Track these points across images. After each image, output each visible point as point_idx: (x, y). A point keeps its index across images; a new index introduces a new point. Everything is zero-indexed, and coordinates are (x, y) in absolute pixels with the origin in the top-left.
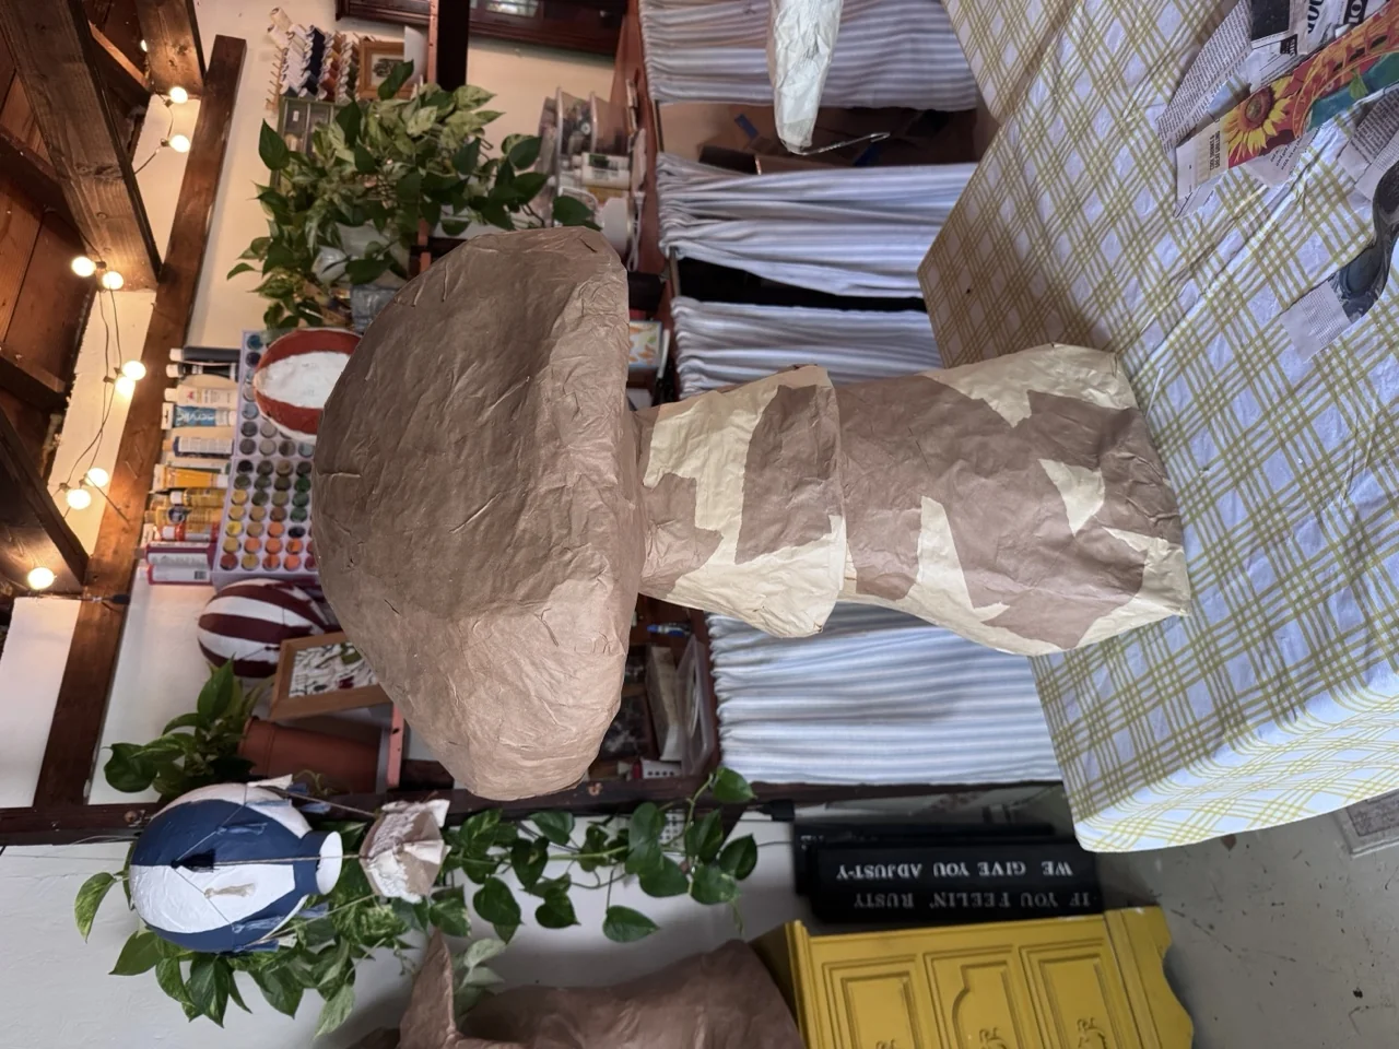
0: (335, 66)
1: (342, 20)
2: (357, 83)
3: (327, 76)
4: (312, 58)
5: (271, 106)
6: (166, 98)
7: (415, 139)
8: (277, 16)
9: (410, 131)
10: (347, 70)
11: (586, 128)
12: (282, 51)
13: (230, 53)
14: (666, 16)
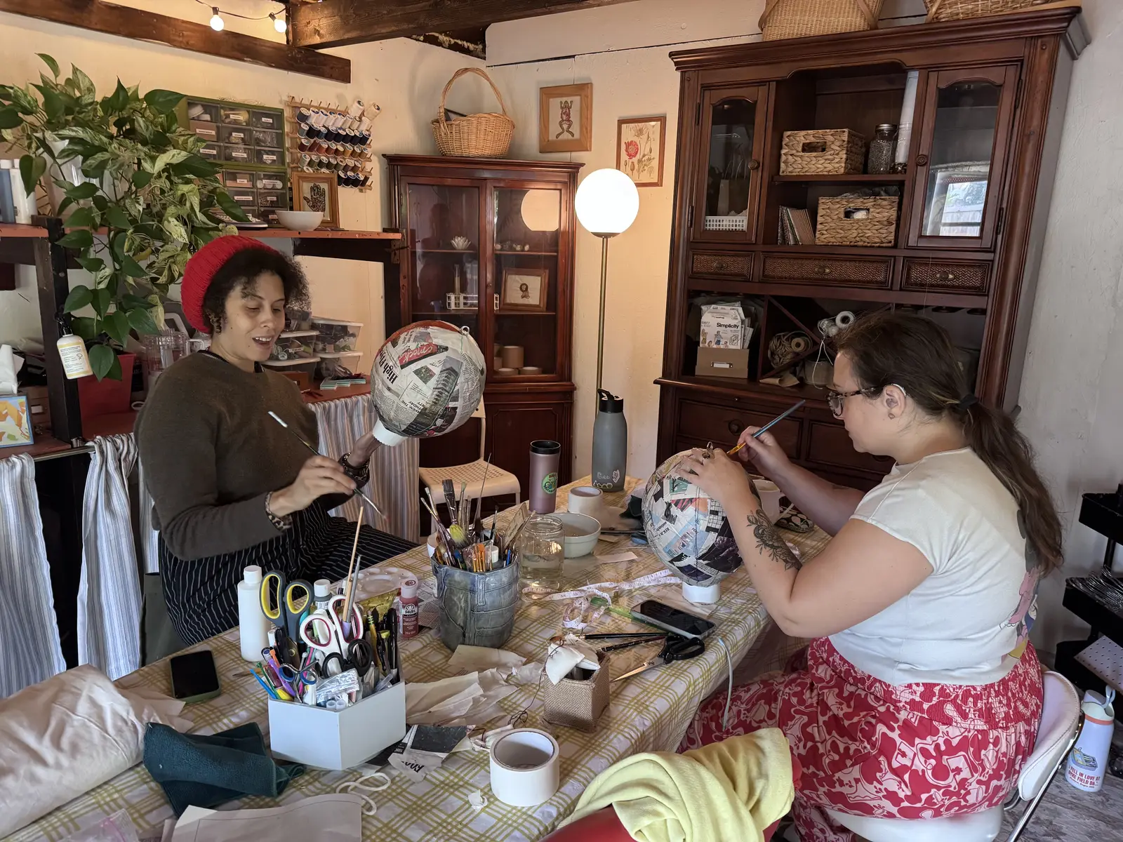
0: (335, 152)
1: (385, 159)
2: (324, 170)
3: (326, 146)
4: (340, 134)
5: (287, 100)
6: (279, 14)
8: (373, 109)
12: (343, 111)
13: (340, 71)
14: (358, 416)
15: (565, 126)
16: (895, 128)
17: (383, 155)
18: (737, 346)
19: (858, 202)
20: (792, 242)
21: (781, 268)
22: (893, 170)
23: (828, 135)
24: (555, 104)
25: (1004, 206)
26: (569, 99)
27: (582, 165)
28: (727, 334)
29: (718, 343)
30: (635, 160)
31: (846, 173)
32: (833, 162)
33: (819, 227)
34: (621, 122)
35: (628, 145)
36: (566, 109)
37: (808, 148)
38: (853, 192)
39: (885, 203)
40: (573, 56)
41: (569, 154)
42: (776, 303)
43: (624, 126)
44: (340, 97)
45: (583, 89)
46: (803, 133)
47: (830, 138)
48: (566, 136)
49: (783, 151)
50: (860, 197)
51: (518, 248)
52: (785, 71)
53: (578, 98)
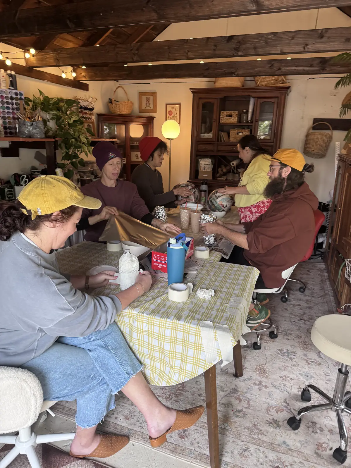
0: (86, 113)
1: (97, 115)
3: (84, 111)
4: (87, 108)
5: (75, 97)
6: (72, 71)
7: (79, 137)
8: (95, 99)
9: (81, 136)
10: (86, 117)
11: (85, 177)
12: (87, 100)
13: (85, 87)
15: (148, 105)
16: (247, 111)
17: (97, 114)
18: (210, 170)
19: (240, 130)
20: (223, 141)
21: (221, 148)
22: (247, 122)
23: (232, 113)
24: (144, 98)
25: (275, 132)
26: (149, 97)
27: (155, 117)
28: (207, 167)
29: (204, 169)
30: (172, 116)
31: (238, 123)
32: (234, 120)
33: (230, 137)
34: (167, 105)
35: (169, 111)
36: (148, 100)
37: (227, 116)
38: (238, 128)
39: (247, 131)
40: (150, 83)
41: (149, 114)
42: (220, 158)
43: (168, 106)
44: (85, 96)
45: (154, 94)
46: (226, 112)
47: (233, 114)
48: (148, 108)
49: (221, 117)
50: (241, 129)
51: (135, 143)
52: (222, 95)
53: (152, 96)
